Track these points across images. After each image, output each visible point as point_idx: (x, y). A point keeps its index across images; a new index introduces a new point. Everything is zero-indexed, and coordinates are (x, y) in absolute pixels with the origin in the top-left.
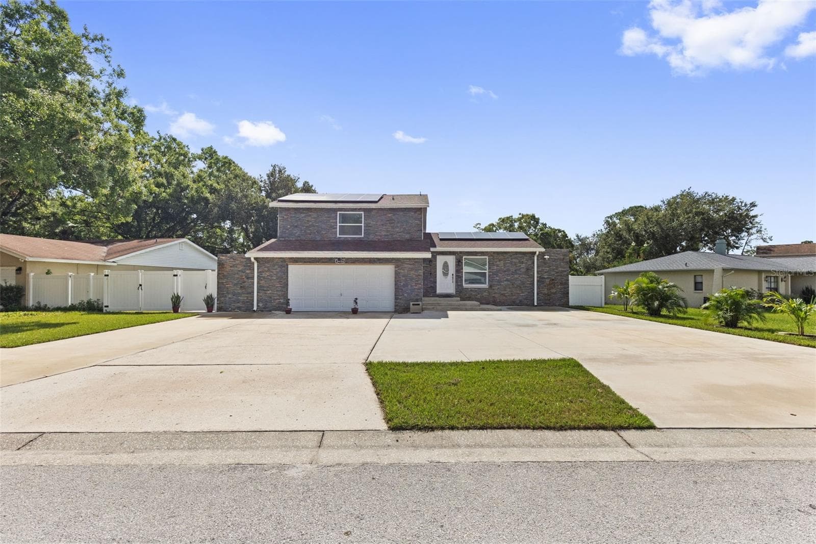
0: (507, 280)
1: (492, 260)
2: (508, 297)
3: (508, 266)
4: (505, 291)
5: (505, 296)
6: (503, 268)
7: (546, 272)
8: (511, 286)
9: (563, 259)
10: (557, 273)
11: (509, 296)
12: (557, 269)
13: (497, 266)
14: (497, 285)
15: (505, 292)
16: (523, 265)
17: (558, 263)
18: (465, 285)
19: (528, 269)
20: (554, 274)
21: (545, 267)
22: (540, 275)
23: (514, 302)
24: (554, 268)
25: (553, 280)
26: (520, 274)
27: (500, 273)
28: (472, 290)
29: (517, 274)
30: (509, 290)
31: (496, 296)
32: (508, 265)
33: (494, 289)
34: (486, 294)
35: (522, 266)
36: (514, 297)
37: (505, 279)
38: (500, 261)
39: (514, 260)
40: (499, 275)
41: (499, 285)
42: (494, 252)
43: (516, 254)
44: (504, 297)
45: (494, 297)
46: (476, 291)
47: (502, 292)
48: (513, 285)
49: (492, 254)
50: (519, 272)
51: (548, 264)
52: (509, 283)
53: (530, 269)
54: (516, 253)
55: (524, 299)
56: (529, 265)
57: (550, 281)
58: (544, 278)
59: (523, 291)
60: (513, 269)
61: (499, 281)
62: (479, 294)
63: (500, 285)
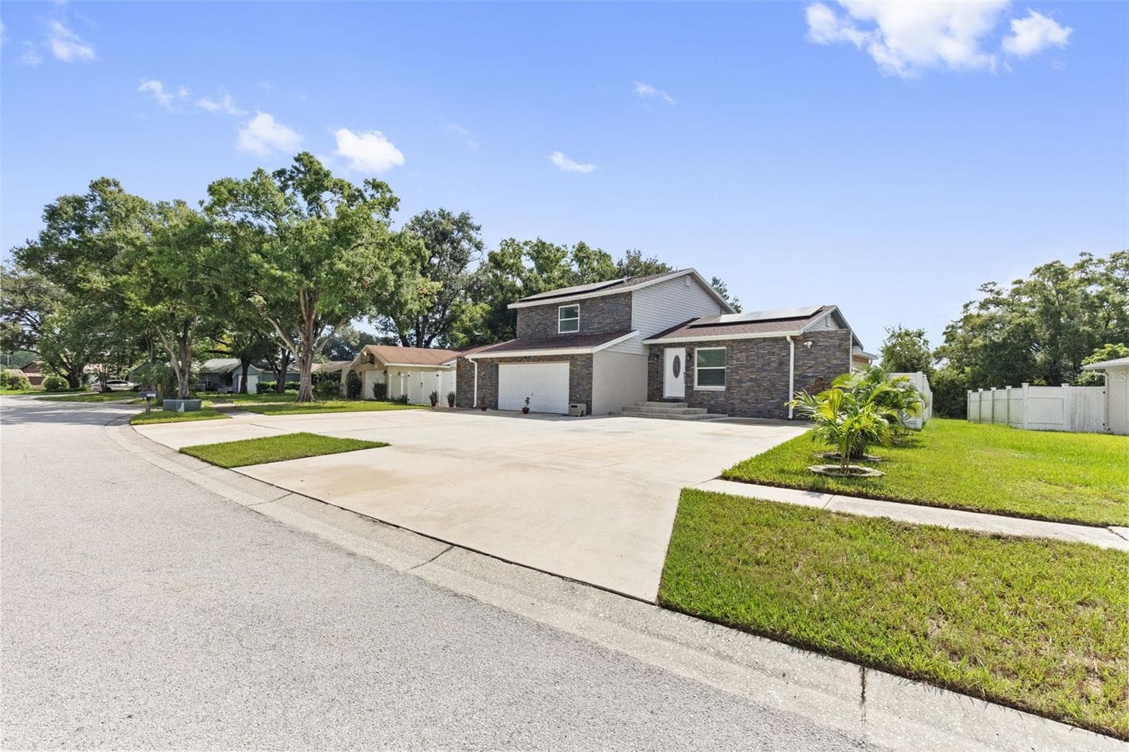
0: (751, 380)
1: (730, 351)
2: (752, 405)
3: (753, 360)
4: (748, 395)
5: (747, 402)
6: (744, 362)
7: (810, 367)
8: (756, 389)
9: (840, 345)
10: (829, 368)
11: (753, 403)
12: (828, 362)
13: (738, 360)
14: (735, 387)
15: (748, 397)
16: (774, 358)
17: (830, 352)
18: (697, 387)
19: (781, 364)
20: (824, 371)
21: (810, 360)
22: (798, 373)
23: (759, 412)
24: (824, 360)
25: (821, 379)
26: (770, 371)
27: (742, 370)
28: (704, 393)
29: (764, 370)
30: (753, 394)
31: (735, 402)
32: (752, 357)
33: (732, 393)
34: (721, 399)
35: (772, 359)
36: (761, 405)
37: (748, 378)
38: (741, 352)
39: (761, 351)
40: (740, 372)
41: (739, 387)
42: (733, 340)
43: (765, 342)
44: (746, 406)
45: (732, 404)
46: (709, 395)
47: (744, 397)
48: (758, 387)
49: (730, 343)
50: (768, 368)
51: (813, 355)
52: (753, 384)
53: (783, 363)
54: (765, 339)
55: (775, 408)
56: (783, 356)
57: (817, 381)
58: (807, 377)
59: (774, 396)
60: (759, 364)
61: (740, 381)
62: (713, 399)
63: (741, 387)
